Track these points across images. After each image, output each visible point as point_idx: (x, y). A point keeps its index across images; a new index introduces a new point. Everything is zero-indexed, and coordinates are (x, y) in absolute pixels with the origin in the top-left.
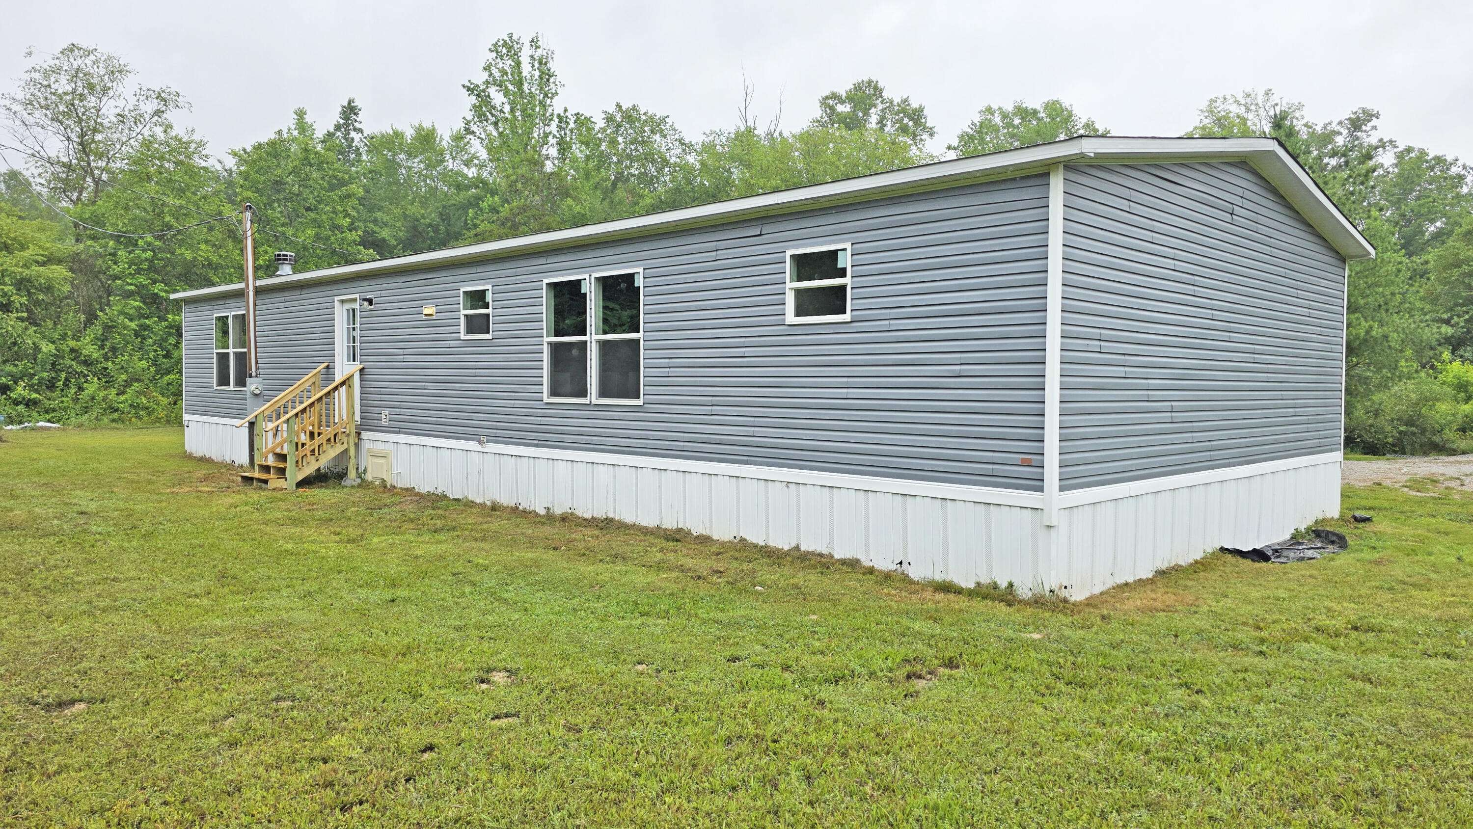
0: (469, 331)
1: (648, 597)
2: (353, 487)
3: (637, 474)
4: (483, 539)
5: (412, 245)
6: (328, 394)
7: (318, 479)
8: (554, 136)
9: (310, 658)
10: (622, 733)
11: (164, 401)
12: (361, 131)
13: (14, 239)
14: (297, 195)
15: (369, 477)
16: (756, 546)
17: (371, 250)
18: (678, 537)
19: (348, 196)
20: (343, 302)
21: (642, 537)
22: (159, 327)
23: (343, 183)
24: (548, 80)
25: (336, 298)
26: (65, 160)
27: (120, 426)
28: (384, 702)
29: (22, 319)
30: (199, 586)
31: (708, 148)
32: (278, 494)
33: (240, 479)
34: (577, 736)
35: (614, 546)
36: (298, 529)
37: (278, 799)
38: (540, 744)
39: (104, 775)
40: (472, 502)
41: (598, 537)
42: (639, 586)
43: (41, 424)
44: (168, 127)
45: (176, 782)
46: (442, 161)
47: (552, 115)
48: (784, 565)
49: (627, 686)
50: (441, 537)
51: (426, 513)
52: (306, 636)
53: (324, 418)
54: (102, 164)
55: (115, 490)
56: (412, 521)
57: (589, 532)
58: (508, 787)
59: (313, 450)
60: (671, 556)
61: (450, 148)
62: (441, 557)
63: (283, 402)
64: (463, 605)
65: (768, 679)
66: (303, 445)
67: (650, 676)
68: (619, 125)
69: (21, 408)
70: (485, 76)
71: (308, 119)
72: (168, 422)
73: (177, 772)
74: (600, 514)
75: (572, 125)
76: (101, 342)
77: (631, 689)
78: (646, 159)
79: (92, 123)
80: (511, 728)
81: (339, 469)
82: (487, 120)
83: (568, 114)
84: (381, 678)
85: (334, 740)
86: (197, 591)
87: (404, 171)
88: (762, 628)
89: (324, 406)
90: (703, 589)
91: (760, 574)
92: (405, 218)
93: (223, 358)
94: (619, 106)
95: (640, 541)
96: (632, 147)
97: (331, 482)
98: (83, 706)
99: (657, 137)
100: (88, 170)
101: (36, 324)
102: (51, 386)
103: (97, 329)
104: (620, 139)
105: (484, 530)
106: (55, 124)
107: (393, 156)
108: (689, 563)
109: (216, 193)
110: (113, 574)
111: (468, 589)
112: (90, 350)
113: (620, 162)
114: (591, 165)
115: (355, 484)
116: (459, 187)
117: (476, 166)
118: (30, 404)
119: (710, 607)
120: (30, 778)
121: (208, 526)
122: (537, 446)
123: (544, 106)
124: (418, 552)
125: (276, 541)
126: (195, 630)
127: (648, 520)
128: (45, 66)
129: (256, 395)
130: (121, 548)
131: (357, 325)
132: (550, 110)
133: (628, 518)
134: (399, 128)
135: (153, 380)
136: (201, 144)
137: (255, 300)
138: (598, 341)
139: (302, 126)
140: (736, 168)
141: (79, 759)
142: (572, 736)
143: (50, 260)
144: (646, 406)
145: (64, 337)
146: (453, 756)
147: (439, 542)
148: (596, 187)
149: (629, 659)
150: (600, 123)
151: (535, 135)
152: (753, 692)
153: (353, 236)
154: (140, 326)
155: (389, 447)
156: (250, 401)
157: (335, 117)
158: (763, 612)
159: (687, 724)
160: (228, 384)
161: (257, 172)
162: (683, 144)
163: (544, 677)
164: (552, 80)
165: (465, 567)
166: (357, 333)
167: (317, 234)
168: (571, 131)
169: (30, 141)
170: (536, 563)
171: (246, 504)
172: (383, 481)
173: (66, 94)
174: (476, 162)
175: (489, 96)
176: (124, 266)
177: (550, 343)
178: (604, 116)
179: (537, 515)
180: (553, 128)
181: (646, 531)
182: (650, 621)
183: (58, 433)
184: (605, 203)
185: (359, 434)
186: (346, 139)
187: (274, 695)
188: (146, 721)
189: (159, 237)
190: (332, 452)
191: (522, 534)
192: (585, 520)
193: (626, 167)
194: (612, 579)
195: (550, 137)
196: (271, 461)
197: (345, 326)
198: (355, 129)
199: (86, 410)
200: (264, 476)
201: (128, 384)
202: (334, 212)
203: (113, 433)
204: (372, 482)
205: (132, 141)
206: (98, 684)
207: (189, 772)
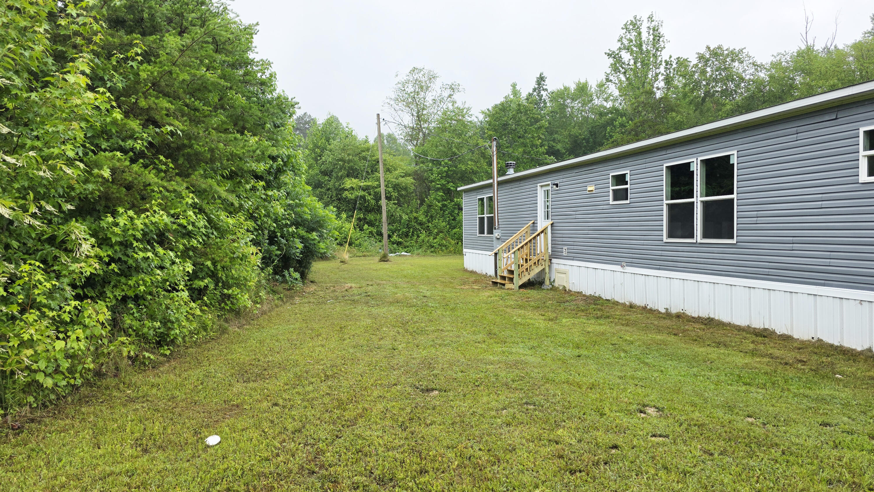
0: (615, 199)
1: (748, 373)
2: (548, 289)
3: (714, 289)
4: (627, 325)
5: (575, 152)
6: (534, 238)
7: (529, 285)
8: (663, 74)
9: (542, 383)
10: (744, 461)
11: (453, 242)
12: (547, 90)
13: (392, 166)
14: (514, 130)
15: (556, 284)
16: (832, 346)
17: (552, 157)
18: (765, 334)
19: (540, 128)
20: (542, 186)
21: (736, 332)
22: (451, 205)
23: (537, 121)
24: (659, 40)
25: (539, 185)
26: (411, 125)
27: (434, 254)
28: (584, 414)
29: (394, 204)
30: (480, 337)
31: (775, 65)
32: (510, 292)
33: (491, 283)
34: (711, 458)
35: (717, 336)
36: (523, 311)
37: (535, 458)
38: (686, 458)
39: (451, 429)
40: (617, 302)
41: (704, 330)
42: (740, 364)
43: (403, 253)
44: (454, 102)
45: (484, 440)
46: (591, 100)
47: (661, 61)
48: (859, 362)
49: (743, 431)
50: (602, 321)
51: (591, 307)
52: (536, 370)
53: (532, 251)
54: (426, 125)
55: (437, 286)
56: (583, 311)
57: (697, 326)
58: (669, 481)
59: (527, 269)
60: (762, 347)
61: (596, 92)
62: (603, 334)
63: (511, 242)
64: (621, 363)
65: (858, 443)
66: (522, 265)
67: (759, 427)
68: (708, 60)
69: (395, 245)
70: (619, 45)
71: (518, 88)
72: (455, 253)
73: (483, 434)
74: (704, 314)
75: (675, 66)
76: (426, 213)
77: (746, 433)
78: (727, 79)
79: (422, 105)
80: (664, 444)
81: (540, 280)
82: (620, 72)
83: (672, 59)
84: (581, 400)
85: (560, 432)
86: (479, 340)
87: (569, 110)
88: (846, 405)
89: (532, 244)
90: (791, 373)
91: (838, 366)
92: (570, 136)
93: (482, 220)
94: (708, 48)
95: (736, 335)
96: (717, 73)
97: (537, 286)
98: (437, 392)
99: (736, 64)
100: (420, 129)
101: (401, 206)
102: (407, 236)
103: (424, 208)
104: (709, 69)
105: (627, 319)
106: (407, 108)
107: (564, 101)
108: (777, 353)
109: (475, 134)
110: (441, 328)
111: (623, 355)
112: (422, 218)
113: (708, 84)
114: (687, 89)
115: (549, 288)
116: (601, 114)
117: (612, 100)
118: (399, 244)
119: (800, 386)
120: (420, 425)
121: (479, 307)
122: (659, 269)
123: (656, 57)
124: (589, 330)
125: (512, 317)
126: (481, 360)
127: (741, 321)
128: (403, 80)
129: (498, 239)
130: (442, 314)
131: (550, 199)
132: (660, 59)
133: (725, 318)
134: (567, 85)
135: (448, 232)
136: (469, 109)
137: (497, 189)
138: (702, 202)
139: (515, 92)
140: (798, 75)
141: (439, 419)
142: (707, 456)
143: (407, 175)
144: (738, 244)
145: (411, 212)
146: (631, 454)
147: (600, 325)
148: (691, 103)
149: (741, 413)
150: (694, 60)
151: (650, 76)
152: (845, 450)
153: (542, 150)
154: (442, 205)
155: (567, 268)
156: (495, 242)
157: (534, 85)
158: (846, 394)
159: (793, 464)
160: (484, 233)
161: (495, 120)
162: (755, 65)
163: (681, 415)
164: (661, 39)
165: (618, 341)
166: (549, 204)
167: (524, 150)
168: (674, 69)
169: (397, 118)
170: (664, 343)
171: (496, 296)
172: (564, 287)
173: (411, 93)
174: (612, 98)
175: (621, 57)
176: (435, 175)
177: (668, 205)
178: (697, 56)
179: (660, 313)
180: (662, 69)
181: (739, 329)
182: (753, 389)
183: (410, 258)
184: (697, 112)
185: (551, 260)
186: (539, 96)
187: (524, 401)
188: (466, 405)
189: (450, 160)
190: (537, 270)
191: (652, 323)
192: (693, 318)
193: (713, 87)
194: (719, 358)
195: (660, 75)
196: (505, 274)
197: (543, 200)
198: (543, 90)
199: (421, 247)
200: (503, 282)
201: (437, 234)
202: (532, 137)
203: (432, 258)
204: (558, 288)
205: (439, 113)
206: (441, 382)
207: (489, 435)
